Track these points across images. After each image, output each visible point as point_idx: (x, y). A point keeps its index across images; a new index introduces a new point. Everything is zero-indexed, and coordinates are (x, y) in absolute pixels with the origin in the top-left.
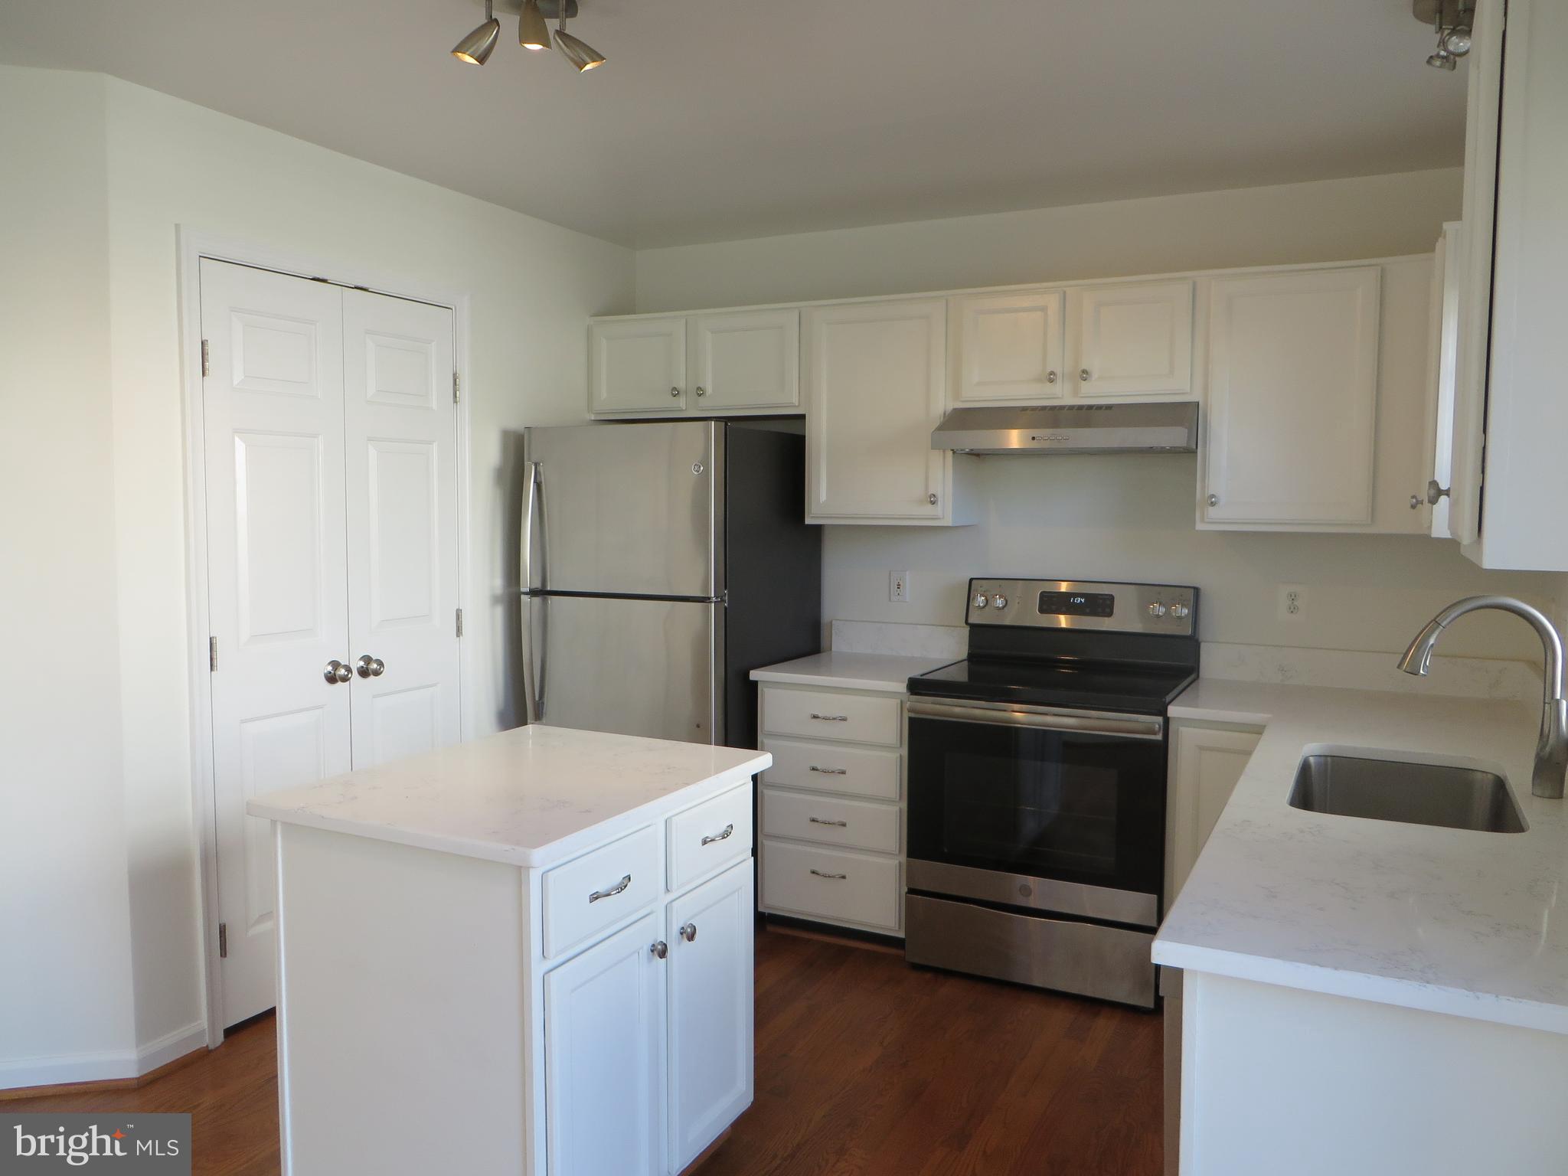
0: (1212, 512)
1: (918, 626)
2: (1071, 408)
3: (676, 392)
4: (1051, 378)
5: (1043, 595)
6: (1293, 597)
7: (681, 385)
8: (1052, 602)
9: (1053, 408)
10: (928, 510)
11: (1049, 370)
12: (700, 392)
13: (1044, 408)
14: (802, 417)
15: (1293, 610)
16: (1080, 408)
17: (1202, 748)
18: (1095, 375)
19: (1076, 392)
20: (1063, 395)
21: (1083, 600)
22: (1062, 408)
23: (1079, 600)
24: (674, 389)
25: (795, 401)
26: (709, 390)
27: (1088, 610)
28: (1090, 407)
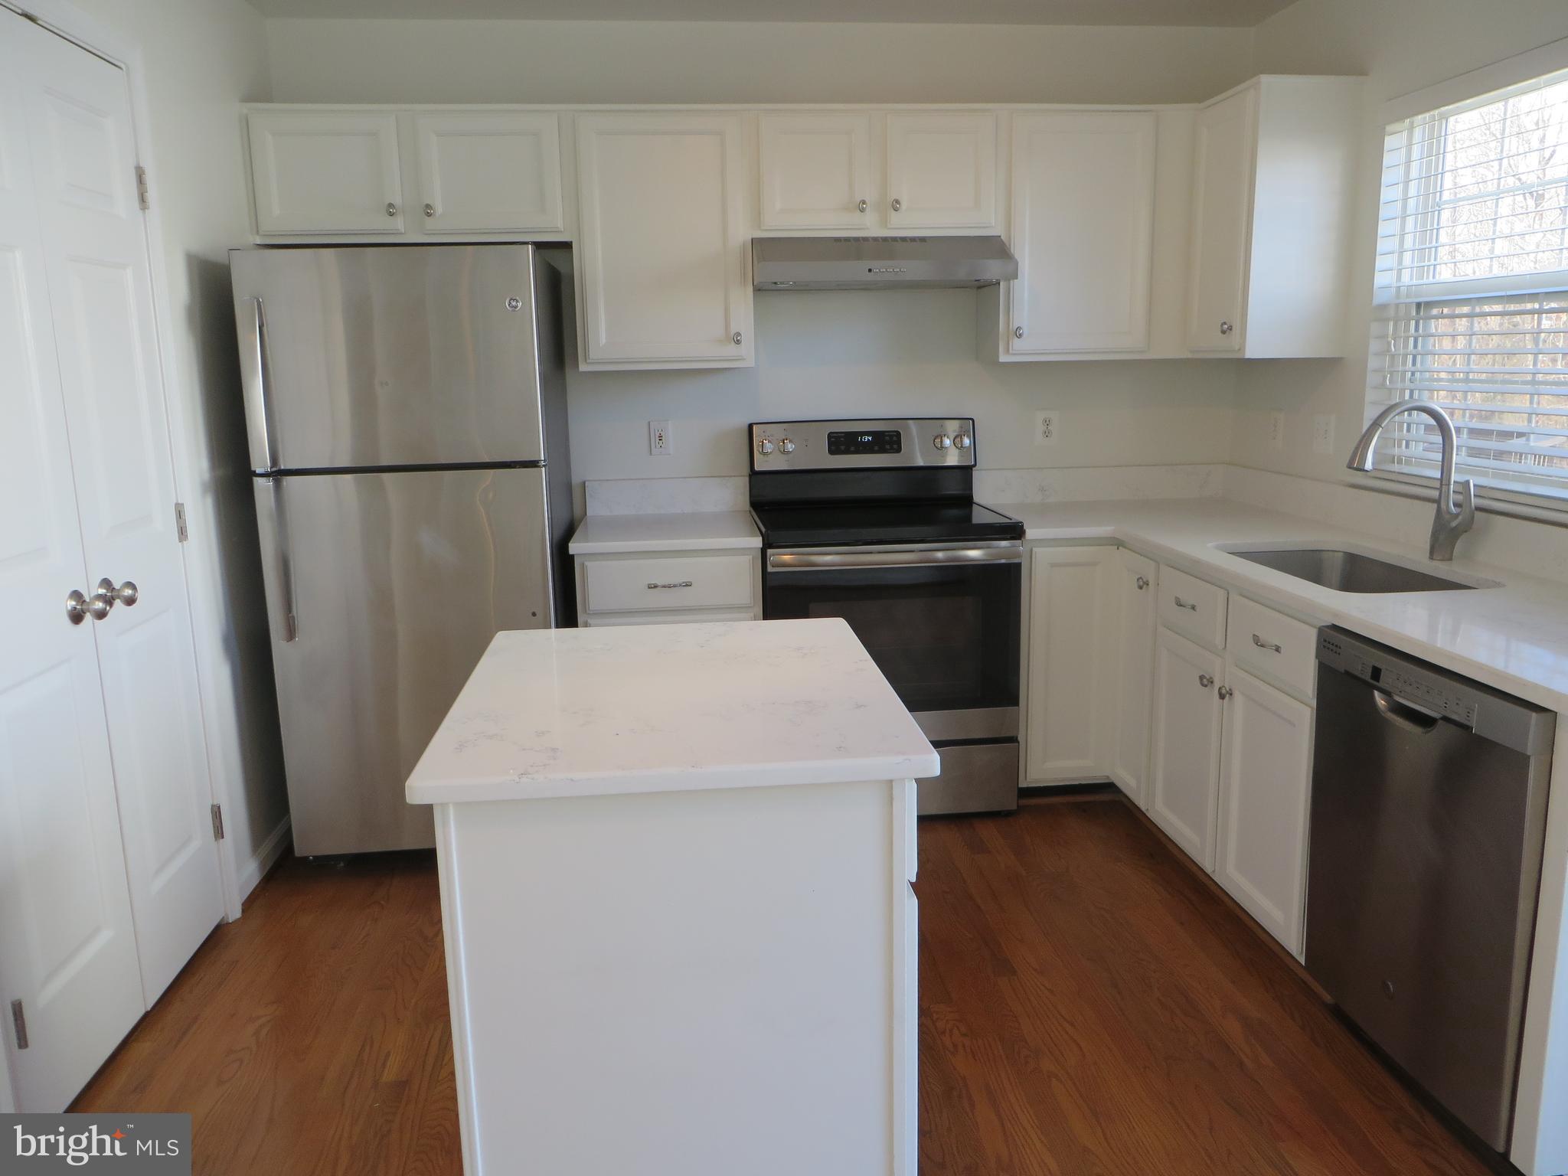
0: (1017, 344)
1: (687, 479)
2: (875, 239)
3: (391, 210)
4: (861, 206)
5: (830, 435)
6: (1047, 422)
7: (397, 201)
8: (842, 442)
9: (857, 239)
10: (731, 350)
11: (858, 199)
12: (428, 211)
13: (847, 239)
14: (567, 246)
15: (1047, 434)
16: (885, 239)
17: (1053, 565)
18: (904, 205)
19: (884, 222)
20: (870, 226)
21: (870, 438)
22: (865, 239)
23: (867, 438)
24: (391, 205)
25: (560, 225)
26: (439, 209)
27: (876, 448)
28: (894, 239)
